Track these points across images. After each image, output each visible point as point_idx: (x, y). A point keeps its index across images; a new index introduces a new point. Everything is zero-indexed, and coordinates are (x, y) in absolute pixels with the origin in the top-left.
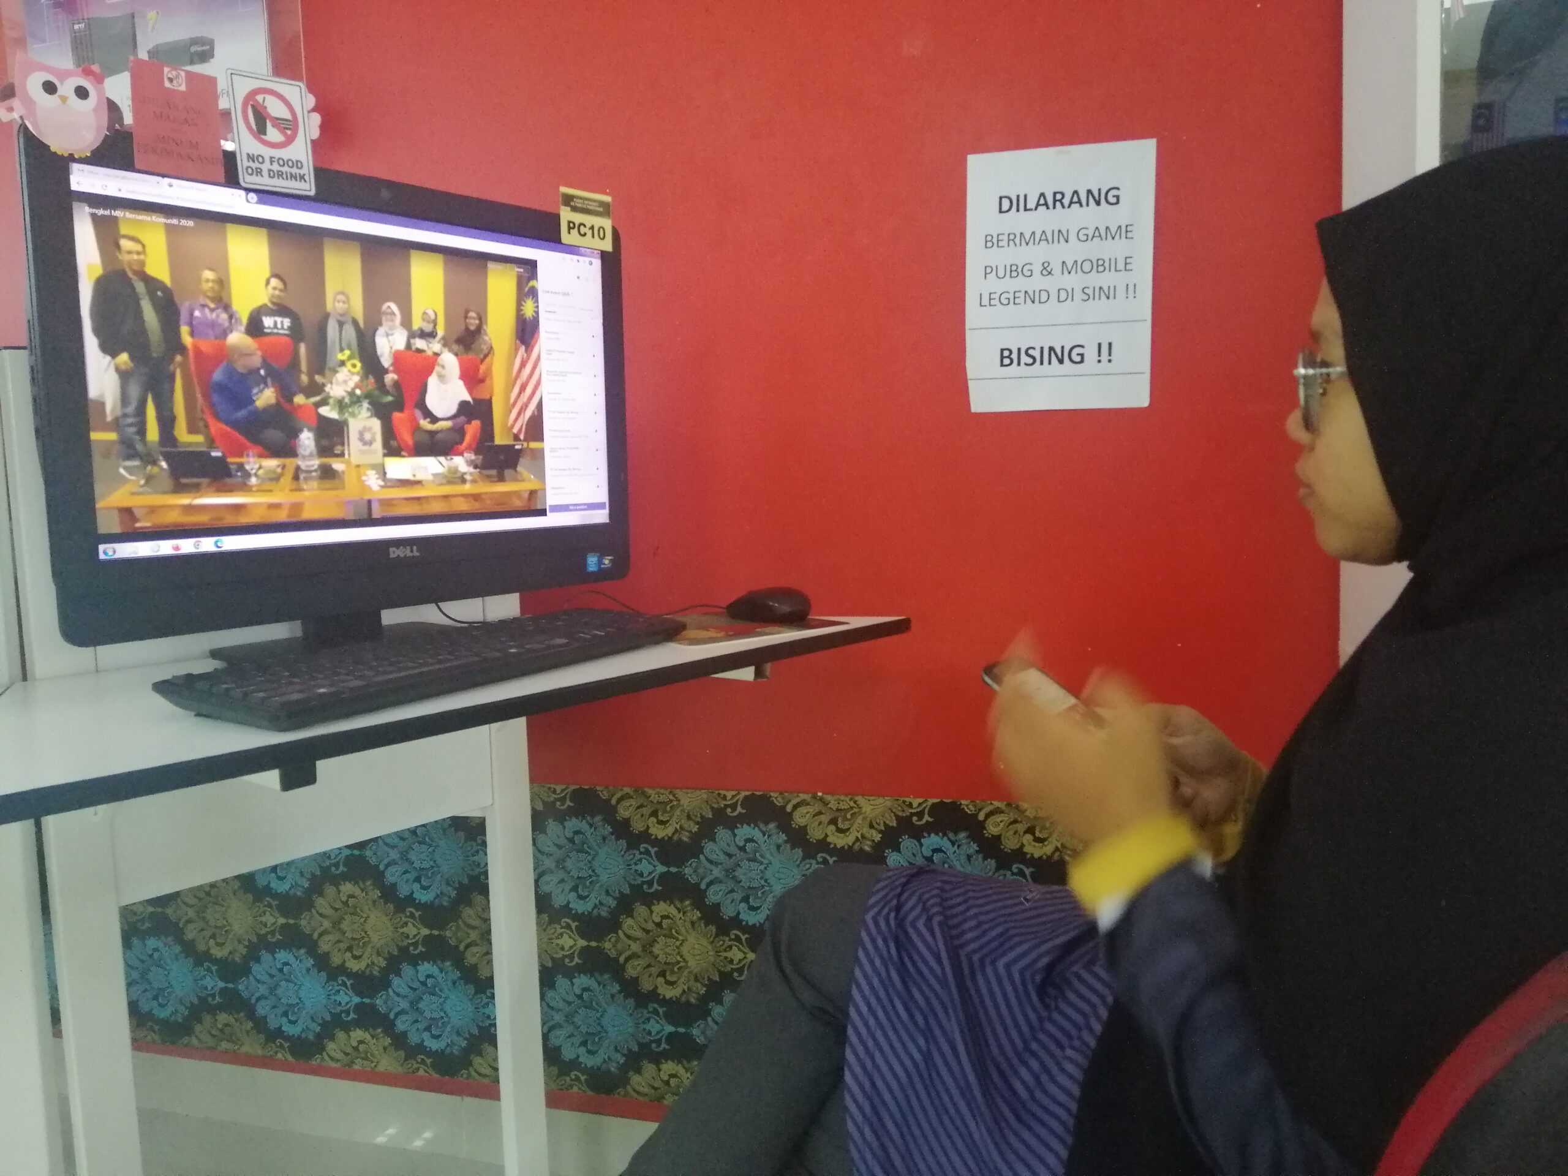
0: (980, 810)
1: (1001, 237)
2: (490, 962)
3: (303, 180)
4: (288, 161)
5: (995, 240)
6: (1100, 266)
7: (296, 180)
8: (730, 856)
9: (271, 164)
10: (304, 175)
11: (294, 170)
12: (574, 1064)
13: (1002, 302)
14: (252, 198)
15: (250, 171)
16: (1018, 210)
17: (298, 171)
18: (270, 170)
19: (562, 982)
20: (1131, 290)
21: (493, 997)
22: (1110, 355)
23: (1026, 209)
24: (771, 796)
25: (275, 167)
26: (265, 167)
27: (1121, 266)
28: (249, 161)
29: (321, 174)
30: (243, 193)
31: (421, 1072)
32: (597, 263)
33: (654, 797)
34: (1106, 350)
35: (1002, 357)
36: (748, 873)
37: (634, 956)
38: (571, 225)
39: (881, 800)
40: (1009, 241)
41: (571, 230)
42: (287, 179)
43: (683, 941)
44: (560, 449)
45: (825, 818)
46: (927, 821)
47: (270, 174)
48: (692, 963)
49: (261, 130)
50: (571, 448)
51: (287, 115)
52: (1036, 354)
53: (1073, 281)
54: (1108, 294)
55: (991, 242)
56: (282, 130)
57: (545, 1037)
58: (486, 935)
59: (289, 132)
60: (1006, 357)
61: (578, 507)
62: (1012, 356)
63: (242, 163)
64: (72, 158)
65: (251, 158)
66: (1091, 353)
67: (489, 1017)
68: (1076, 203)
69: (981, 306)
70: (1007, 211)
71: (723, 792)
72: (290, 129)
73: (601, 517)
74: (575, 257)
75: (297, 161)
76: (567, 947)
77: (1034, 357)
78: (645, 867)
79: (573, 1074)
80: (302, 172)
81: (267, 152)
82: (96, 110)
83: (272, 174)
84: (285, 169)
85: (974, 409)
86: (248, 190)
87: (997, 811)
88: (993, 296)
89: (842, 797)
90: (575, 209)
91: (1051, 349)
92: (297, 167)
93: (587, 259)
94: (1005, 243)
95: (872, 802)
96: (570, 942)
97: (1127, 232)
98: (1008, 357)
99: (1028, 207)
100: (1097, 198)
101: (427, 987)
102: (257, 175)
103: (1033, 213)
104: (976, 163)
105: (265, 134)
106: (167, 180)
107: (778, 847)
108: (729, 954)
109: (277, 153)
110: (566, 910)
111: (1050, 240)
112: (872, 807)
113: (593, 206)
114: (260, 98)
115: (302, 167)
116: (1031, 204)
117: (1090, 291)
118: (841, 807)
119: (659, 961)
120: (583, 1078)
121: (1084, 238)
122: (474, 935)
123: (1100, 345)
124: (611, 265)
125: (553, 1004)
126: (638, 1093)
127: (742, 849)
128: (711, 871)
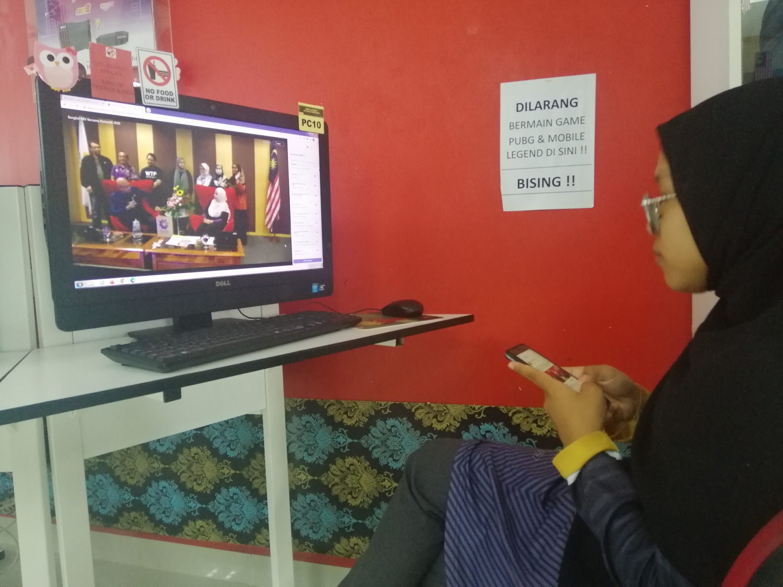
0: (510, 411)
1: (518, 124)
2: (265, 488)
3: (173, 101)
4: (166, 92)
5: (515, 125)
6: (568, 137)
7: (170, 101)
8: (384, 434)
9: (158, 94)
10: (173, 99)
11: (169, 97)
12: (307, 538)
13: (518, 155)
14: (149, 110)
15: (147, 97)
16: (526, 110)
17: (171, 97)
18: (157, 97)
19: (300, 497)
20: (584, 149)
21: (266, 504)
22: (573, 182)
23: (530, 110)
24: (404, 404)
25: (160, 95)
26: (155, 95)
27: (578, 137)
28: (147, 92)
29: (182, 98)
30: (144, 108)
31: (231, 542)
32: (317, 140)
33: (346, 405)
34: (570, 180)
35: (519, 184)
36: (392, 443)
37: (337, 484)
38: (304, 121)
39: (459, 406)
40: (522, 125)
41: (304, 124)
42: (165, 101)
43: (360, 476)
44: (299, 232)
45: (431, 416)
46: (483, 417)
47: (157, 98)
48: (365, 488)
49: (153, 77)
50: (304, 231)
51: (166, 70)
52: (536, 181)
53: (555, 145)
54: (572, 151)
55: (512, 126)
56: (163, 77)
57: (292, 525)
58: (263, 473)
59: (166, 78)
60: (521, 183)
61: (308, 261)
62: (524, 183)
63: (144, 93)
64: (61, 92)
65: (148, 91)
66: (564, 181)
67: (264, 515)
68: (555, 106)
69: (508, 158)
70: (521, 111)
71: (380, 402)
72: (166, 76)
73: (319, 265)
74: (306, 137)
75: (170, 92)
76: (303, 479)
77: (535, 183)
78: (341, 440)
79: (306, 543)
80: (172, 97)
81: (155, 88)
82: (73, 68)
83: (158, 98)
84: (165, 96)
85: (504, 210)
86: (146, 107)
87: (518, 412)
88: (514, 153)
89: (440, 405)
90: (306, 113)
91: (544, 179)
92: (170, 95)
93: (312, 138)
94: (519, 127)
95: (455, 407)
96: (304, 477)
97: (581, 120)
98: (522, 183)
99: (531, 108)
100: (566, 104)
101: (233, 499)
102: (151, 99)
103: (534, 111)
104: (505, 87)
105: (155, 79)
106: (107, 102)
107: (408, 429)
108: (384, 484)
109: (160, 88)
110: (302, 461)
111: (543, 125)
112: (455, 410)
113: (314, 112)
114: (152, 61)
115: (172, 94)
116: (533, 107)
117: (563, 150)
118: (439, 409)
119: (348, 487)
120: (311, 545)
121: (560, 124)
122: (257, 474)
123: (568, 177)
124: (324, 141)
125: (296, 508)
126: (338, 553)
127: (390, 430)
128: (374, 441)
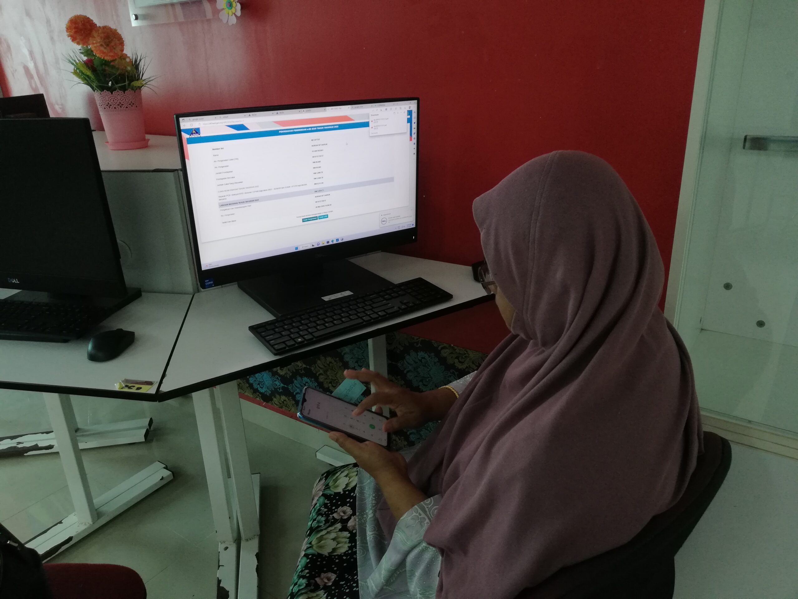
8: (416, 362)
24: (432, 342)
36: (423, 371)
39: (477, 352)
45: (453, 356)
71: (413, 337)
89: (461, 349)
95: (474, 353)
107: (435, 363)
112: (474, 355)
118: (461, 352)
127: (421, 361)
128: (409, 367)
